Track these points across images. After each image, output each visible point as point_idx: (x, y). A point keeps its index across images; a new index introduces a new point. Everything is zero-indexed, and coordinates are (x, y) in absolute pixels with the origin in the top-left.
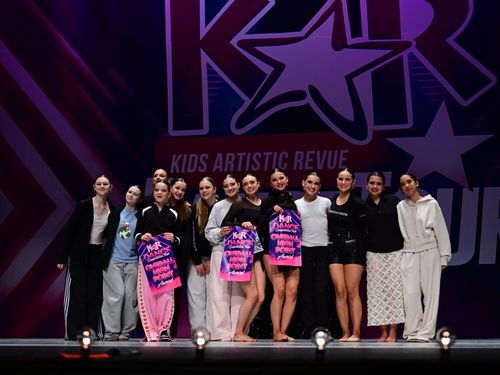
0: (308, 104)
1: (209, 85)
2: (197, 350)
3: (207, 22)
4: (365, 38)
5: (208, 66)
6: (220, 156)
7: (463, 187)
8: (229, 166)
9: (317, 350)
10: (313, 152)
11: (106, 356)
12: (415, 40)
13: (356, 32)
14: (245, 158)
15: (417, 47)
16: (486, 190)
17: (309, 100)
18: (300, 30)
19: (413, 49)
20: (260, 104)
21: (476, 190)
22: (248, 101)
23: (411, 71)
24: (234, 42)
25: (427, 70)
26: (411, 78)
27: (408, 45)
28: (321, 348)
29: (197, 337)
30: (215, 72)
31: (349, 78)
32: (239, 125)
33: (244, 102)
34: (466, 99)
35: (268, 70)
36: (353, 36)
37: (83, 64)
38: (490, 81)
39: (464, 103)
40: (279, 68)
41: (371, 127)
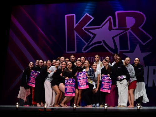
0: (102, 45)
1: (77, 40)
2: (74, 109)
3: (76, 24)
4: (117, 27)
5: (76, 35)
7: (143, 66)
9: (105, 109)
10: (104, 57)
11: (50, 110)
12: (131, 28)
13: (115, 26)
14: (86, 59)
15: (131, 30)
16: (150, 67)
17: (103, 43)
18: (100, 25)
19: (130, 30)
21: (147, 67)
22: (87, 44)
23: (129, 36)
24: (83, 29)
28: (106, 108)
29: (74, 105)
30: (78, 36)
31: (113, 38)
32: (84, 50)
34: (144, 43)
35: (92, 36)
36: (114, 27)
37: (44, 34)
38: (151, 38)
39: (143, 44)
40: (95, 35)
41: (119, 50)
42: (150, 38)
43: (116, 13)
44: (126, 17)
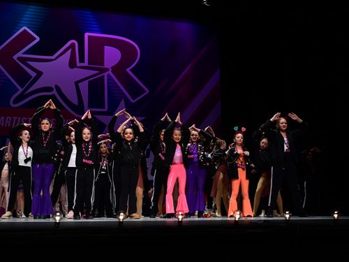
4: (86, 63)
6: (3, 118)
8: (8, 124)
9: (56, 222)
13: (82, 60)
14: (17, 120)
15: (112, 71)
18: (52, 55)
19: (110, 72)
20: (28, 92)
22: (21, 90)
23: (108, 83)
24: (15, 57)
25: (116, 83)
26: (108, 86)
27: (107, 70)
28: (58, 221)
30: (2, 72)
31: (77, 83)
33: (18, 90)
34: (134, 99)
36: (80, 62)
42: (145, 91)
43: (87, 35)
44: (105, 47)
